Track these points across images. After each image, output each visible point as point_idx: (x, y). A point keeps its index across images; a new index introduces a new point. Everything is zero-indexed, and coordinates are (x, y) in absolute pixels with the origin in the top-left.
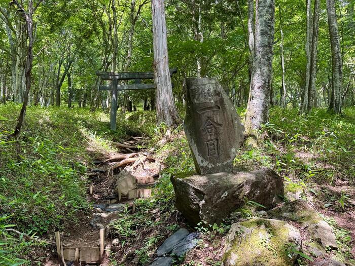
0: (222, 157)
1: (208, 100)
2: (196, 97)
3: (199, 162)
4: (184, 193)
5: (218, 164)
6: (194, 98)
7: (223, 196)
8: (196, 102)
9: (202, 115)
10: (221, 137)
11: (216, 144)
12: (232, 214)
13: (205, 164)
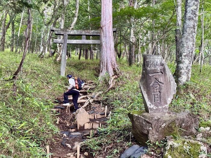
0: (163, 103)
1: (156, 68)
2: (149, 66)
3: (148, 105)
4: (138, 123)
5: (159, 107)
6: (147, 67)
7: (162, 126)
8: (149, 69)
9: (152, 77)
10: (162, 91)
11: (159, 95)
12: (167, 137)
13: (152, 106)
